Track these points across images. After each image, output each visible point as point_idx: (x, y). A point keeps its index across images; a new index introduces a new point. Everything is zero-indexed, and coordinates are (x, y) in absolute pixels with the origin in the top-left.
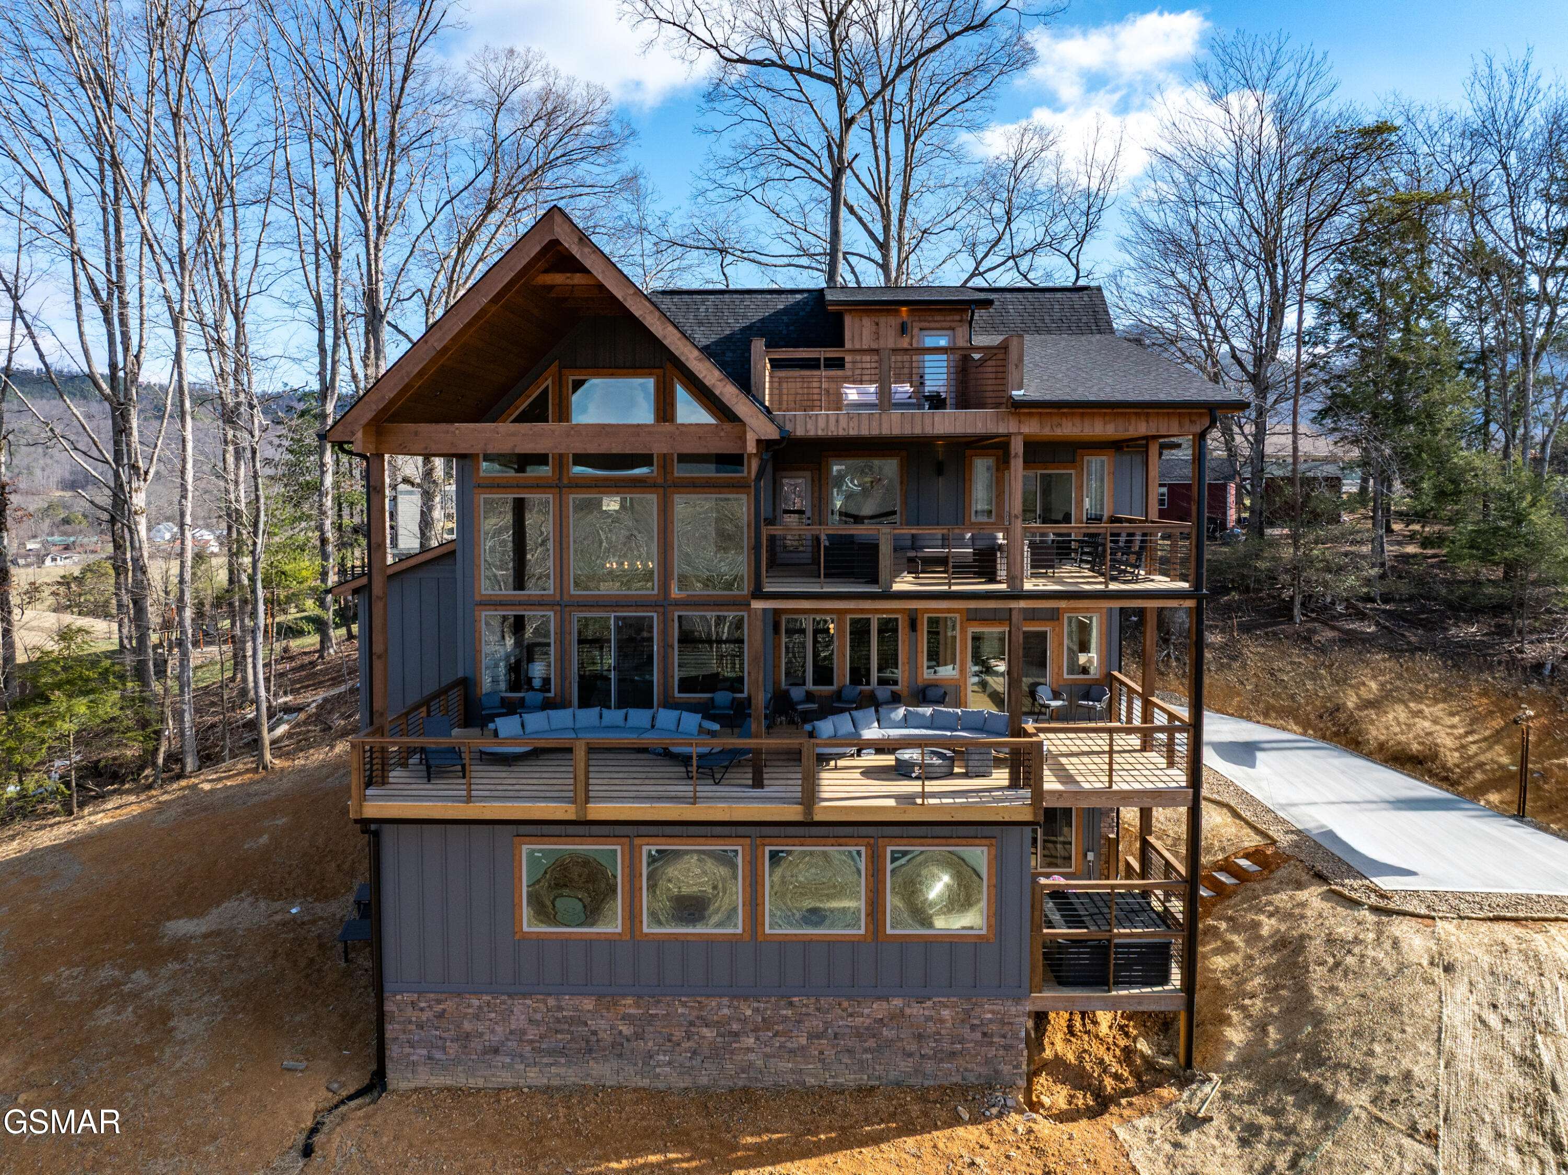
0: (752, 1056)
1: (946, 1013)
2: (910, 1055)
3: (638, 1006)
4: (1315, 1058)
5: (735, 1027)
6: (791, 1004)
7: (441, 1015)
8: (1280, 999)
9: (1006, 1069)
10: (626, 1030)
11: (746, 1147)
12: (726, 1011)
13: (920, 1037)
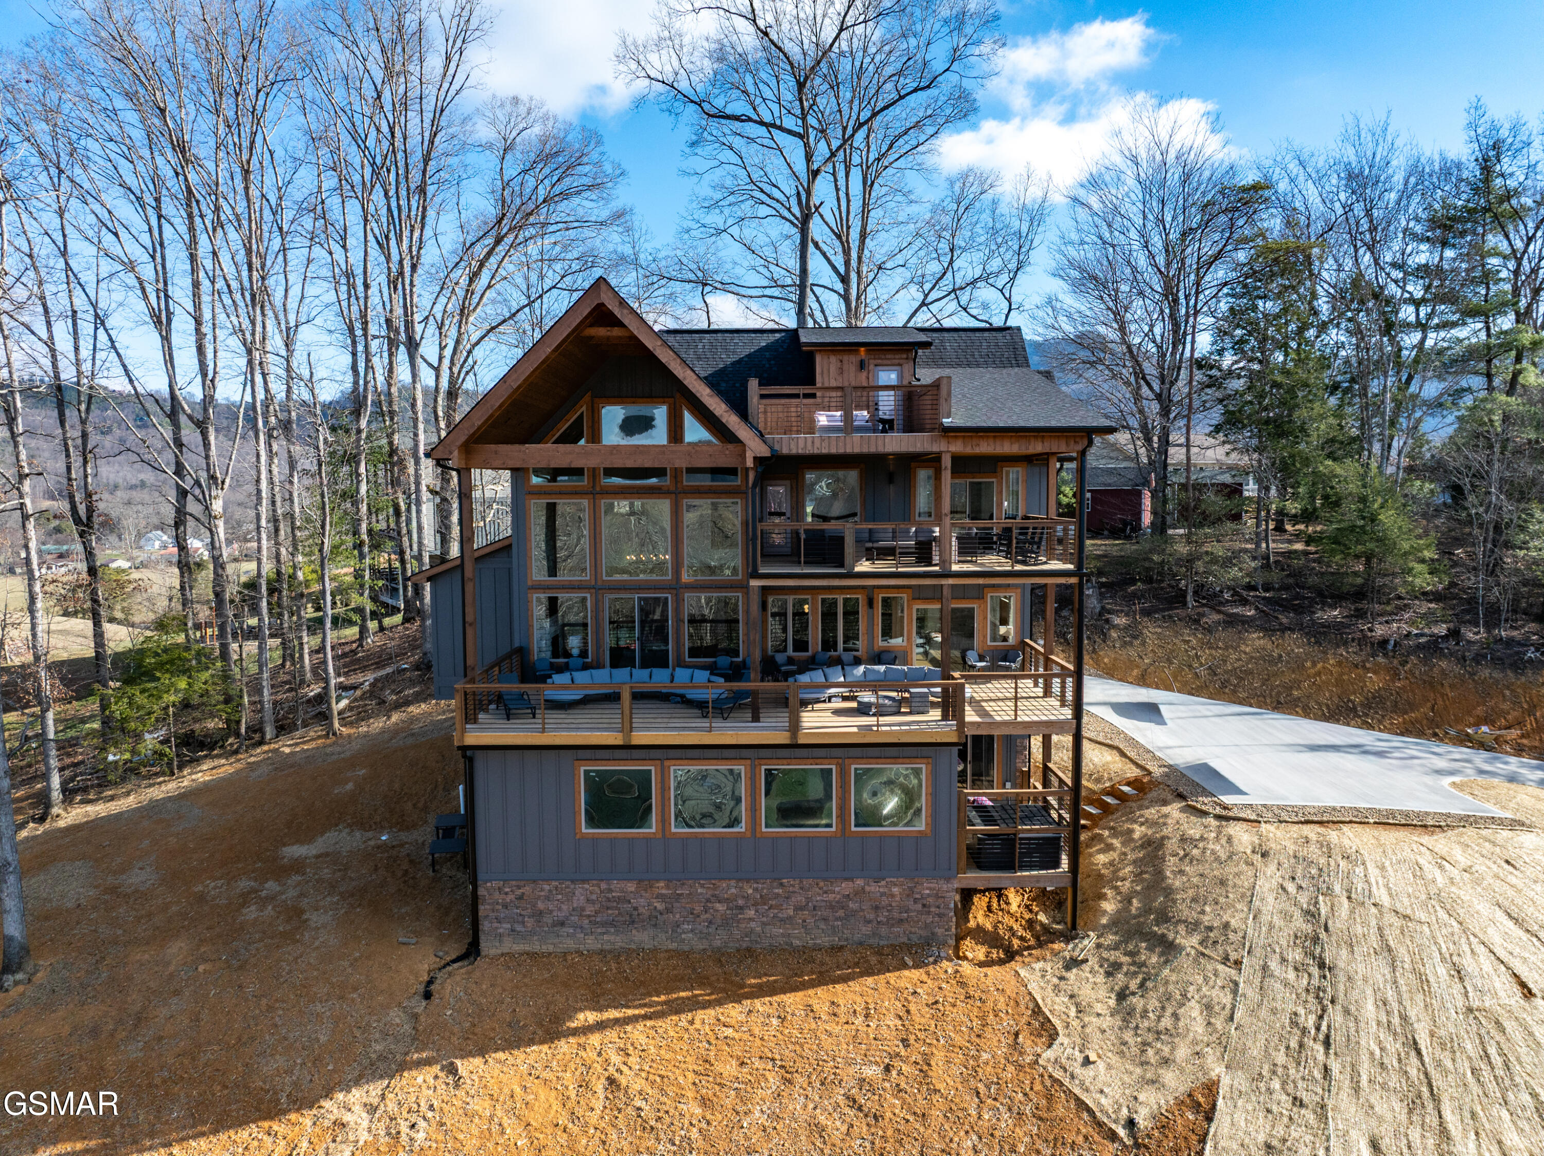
0: (753, 925)
1: (896, 890)
2: (870, 922)
3: (668, 887)
4: (1164, 917)
5: (741, 902)
6: (782, 885)
7: (521, 898)
8: (1143, 880)
9: (939, 931)
10: (660, 906)
11: (751, 986)
12: (733, 890)
13: (877, 908)
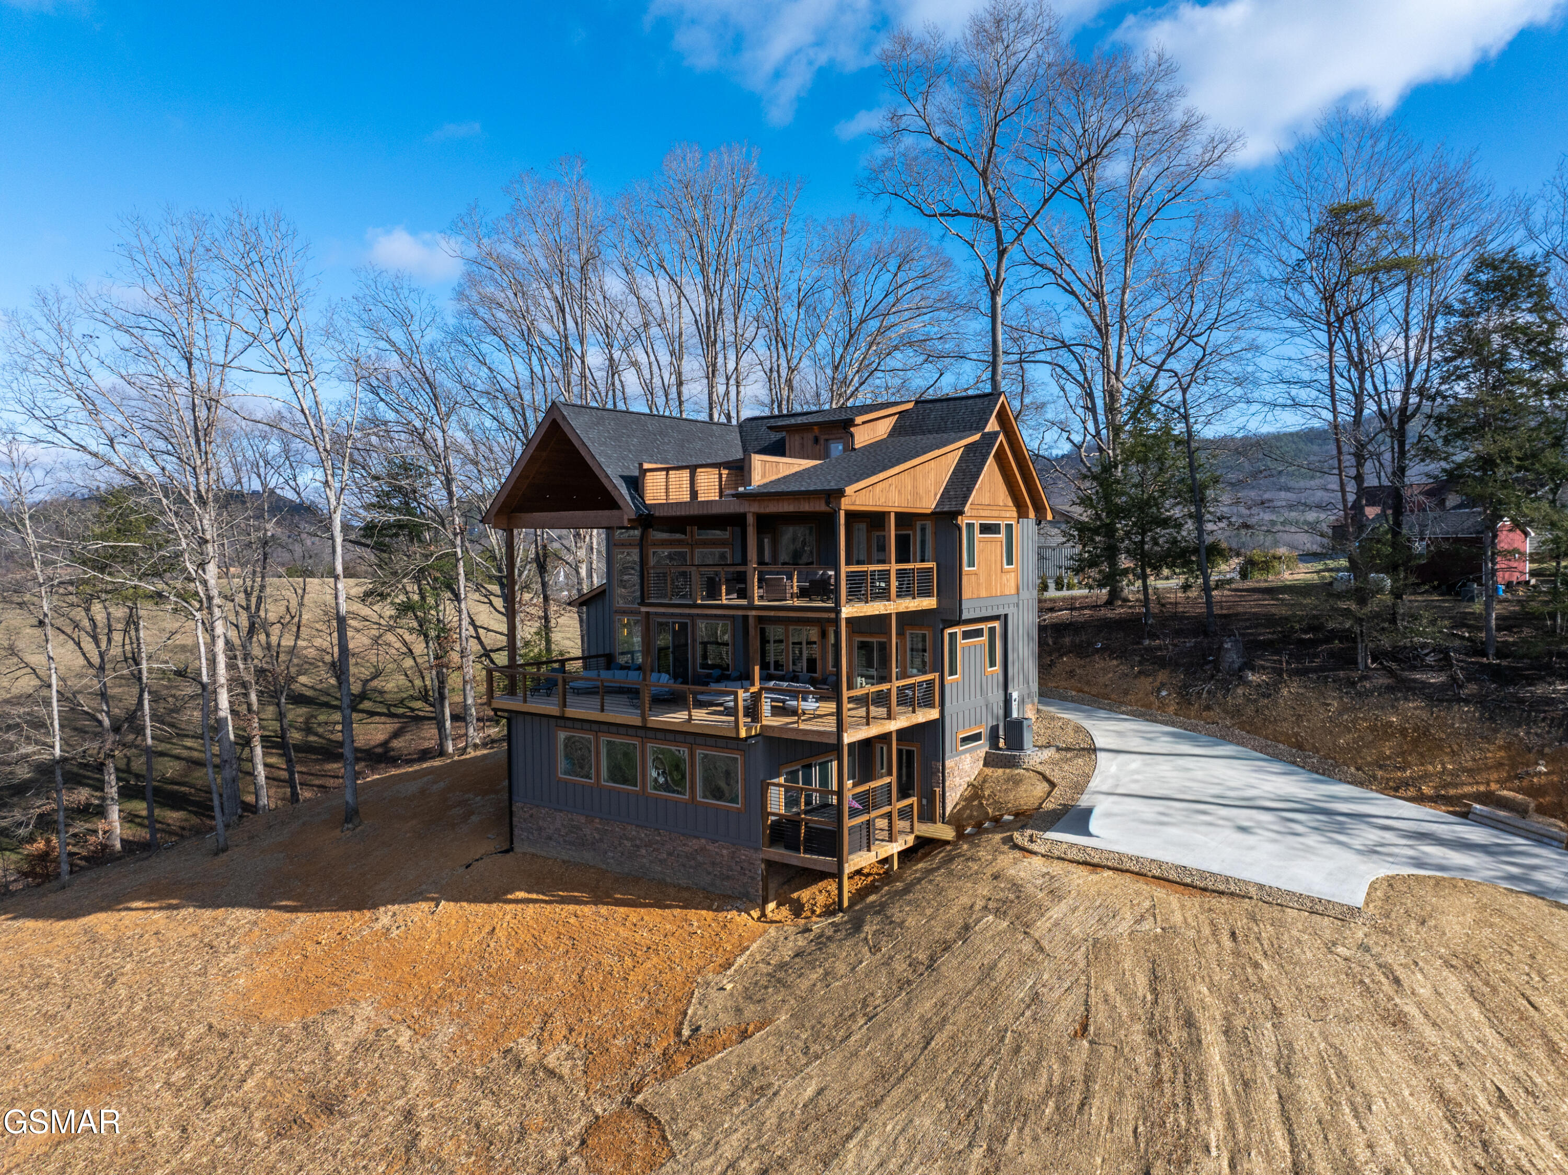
1: (725, 852)
2: (709, 873)
3: (601, 824)
5: (638, 842)
6: (660, 834)
7: (532, 816)
9: (751, 890)
10: (597, 836)
12: (634, 833)
13: (713, 864)
